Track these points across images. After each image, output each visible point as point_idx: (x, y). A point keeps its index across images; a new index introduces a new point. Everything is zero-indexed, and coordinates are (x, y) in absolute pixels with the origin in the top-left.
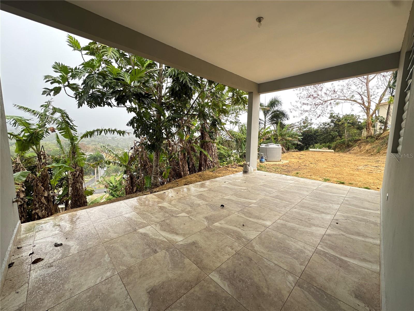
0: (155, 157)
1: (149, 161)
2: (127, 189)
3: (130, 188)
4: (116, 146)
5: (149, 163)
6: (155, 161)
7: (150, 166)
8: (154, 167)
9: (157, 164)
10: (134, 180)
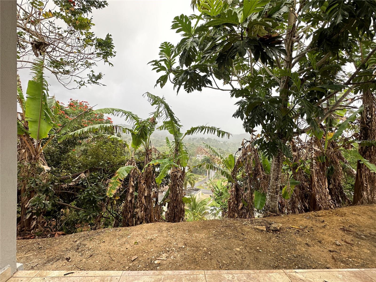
0: (275, 164)
1: (262, 169)
2: (231, 203)
3: (234, 203)
4: (227, 150)
5: (261, 172)
6: (274, 170)
7: (264, 177)
8: (272, 180)
9: (278, 176)
10: (240, 193)
